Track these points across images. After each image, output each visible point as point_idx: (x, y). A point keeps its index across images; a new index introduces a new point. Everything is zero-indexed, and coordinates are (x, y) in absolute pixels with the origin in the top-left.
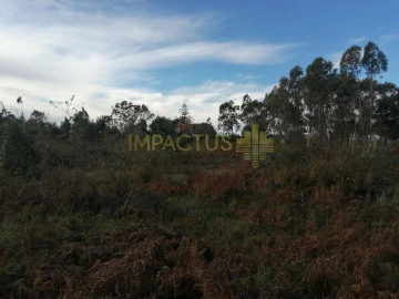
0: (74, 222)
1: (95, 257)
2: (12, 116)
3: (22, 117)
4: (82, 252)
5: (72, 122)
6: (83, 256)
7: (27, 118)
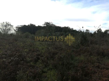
0: (98, 58)
1: (104, 68)
2: (81, 31)
3: (84, 31)
4: (100, 66)
5: (96, 32)
6: (101, 67)
7: (85, 31)
